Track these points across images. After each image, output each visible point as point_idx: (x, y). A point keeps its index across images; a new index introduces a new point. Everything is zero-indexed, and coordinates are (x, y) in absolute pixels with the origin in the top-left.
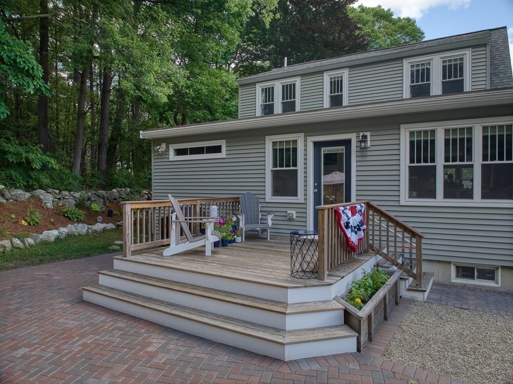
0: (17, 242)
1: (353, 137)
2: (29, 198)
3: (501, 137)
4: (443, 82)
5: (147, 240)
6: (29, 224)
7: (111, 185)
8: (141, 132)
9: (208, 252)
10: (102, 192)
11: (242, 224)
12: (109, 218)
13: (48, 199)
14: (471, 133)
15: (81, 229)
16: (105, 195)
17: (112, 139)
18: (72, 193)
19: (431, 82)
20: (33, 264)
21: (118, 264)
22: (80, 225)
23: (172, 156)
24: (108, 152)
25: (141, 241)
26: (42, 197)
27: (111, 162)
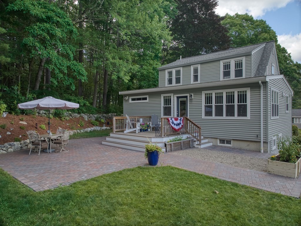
0: (79, 131)
1: (188, 95)
2: (79, 117)
3: (231, 95)
4: (235, 70)
5: (120, 129)
6: (81, 126)
7: (108, 112)
8: (119, 92)
9: (137, 132)
10: (104, 115)
11: (151, 125)
12: (108, 125)
13: (86, 117)
14: (223, 94)
15: (98, 128)
16: (106, 116)
17: (108, 92)
18: (94, 115)
19: (230, 70)
20: (85, 138)
21: (111, 135)
22: (98, 127)
23: (130, 101)
24: (107, 98)
25: (118, 129)
26: (84, 116)
27: (108, 102)
